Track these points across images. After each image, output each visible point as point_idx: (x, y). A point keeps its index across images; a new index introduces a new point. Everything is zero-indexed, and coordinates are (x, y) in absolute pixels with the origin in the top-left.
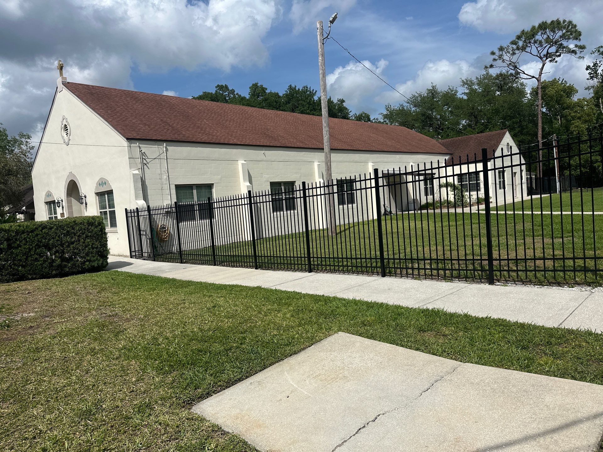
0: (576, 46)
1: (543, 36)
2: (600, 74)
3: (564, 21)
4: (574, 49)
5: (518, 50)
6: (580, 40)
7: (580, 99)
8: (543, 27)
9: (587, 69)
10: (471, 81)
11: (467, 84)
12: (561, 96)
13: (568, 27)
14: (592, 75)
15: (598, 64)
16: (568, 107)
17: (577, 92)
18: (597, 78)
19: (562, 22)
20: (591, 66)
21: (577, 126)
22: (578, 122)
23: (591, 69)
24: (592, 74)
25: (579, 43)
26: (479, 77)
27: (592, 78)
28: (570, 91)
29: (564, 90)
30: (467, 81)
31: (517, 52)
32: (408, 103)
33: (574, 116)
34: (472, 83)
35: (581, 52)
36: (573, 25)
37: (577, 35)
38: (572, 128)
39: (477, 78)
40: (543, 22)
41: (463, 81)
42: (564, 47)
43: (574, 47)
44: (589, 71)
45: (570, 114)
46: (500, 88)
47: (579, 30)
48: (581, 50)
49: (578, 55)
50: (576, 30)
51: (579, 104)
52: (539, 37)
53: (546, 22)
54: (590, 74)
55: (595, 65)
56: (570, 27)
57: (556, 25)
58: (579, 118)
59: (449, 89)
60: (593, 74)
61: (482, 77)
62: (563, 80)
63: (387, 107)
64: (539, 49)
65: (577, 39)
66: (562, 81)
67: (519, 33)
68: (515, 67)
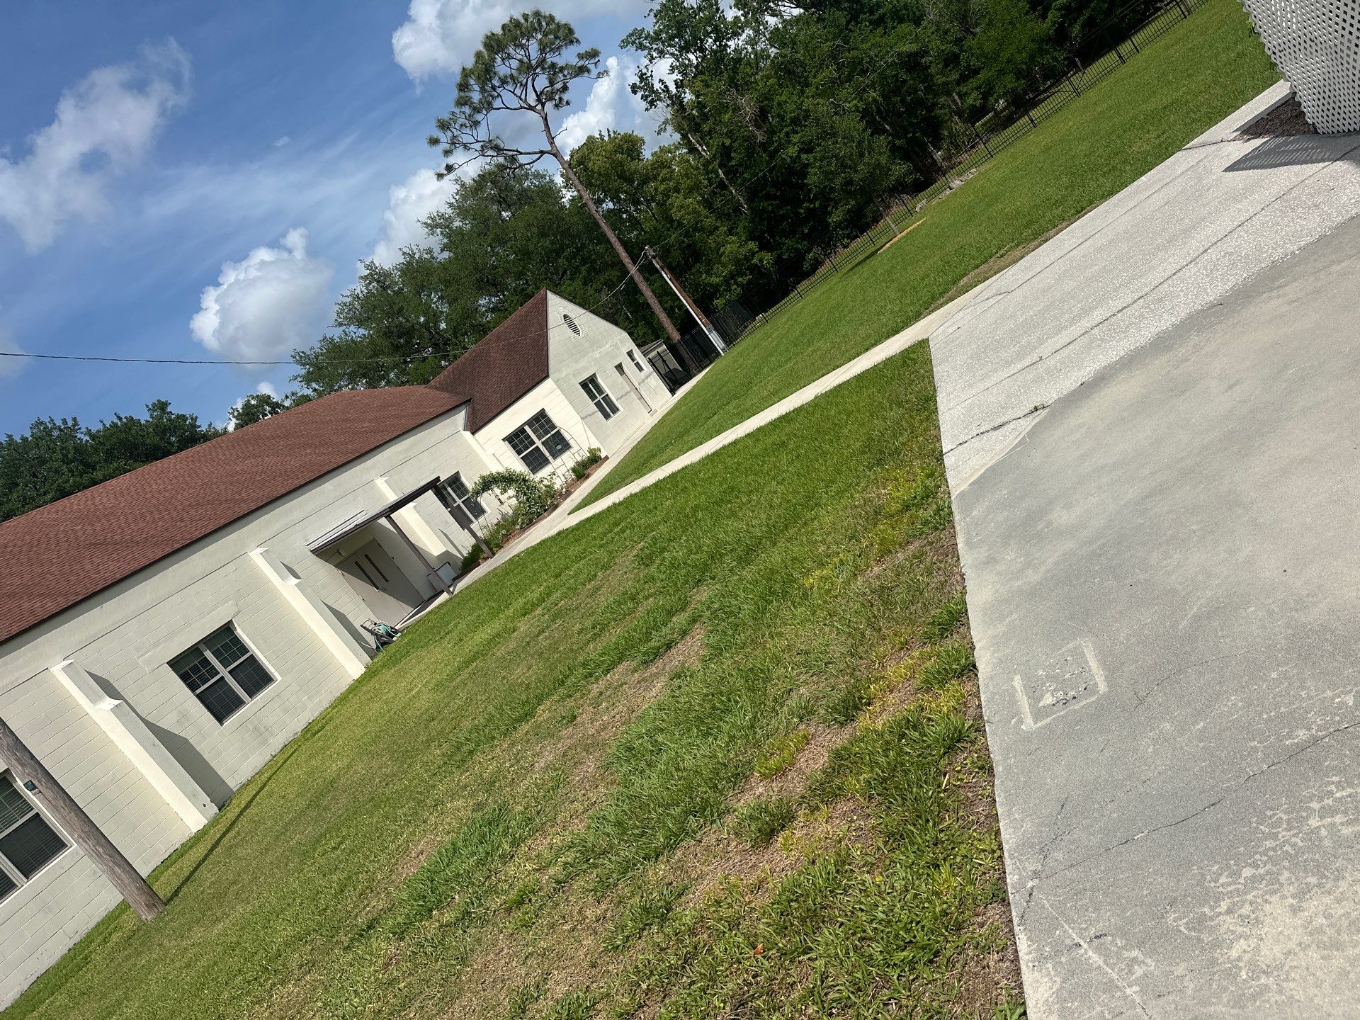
0: (580, 56)
1: (507, 64)
2: (660, 91)
3: (526, 17)
4: (580, 64)
5: (479, 112)
6: (578, 41)
7: (656, 153)
8: (494, 44)
9: (634, 92)
10: (442, 216)
11: (437, 226)
12: (621, 164)
13: (540, 24)
14: (649, 99)
15: (645, 74)
16: (645, 180)
17: (644, 142)
18: (660, 101)
19: (522, 21)
20: (638, 84)
21: (682, 207)
22: (677, 197)
23: (639, 87)
24: (647, 97)
25: (582, 49)
26: (454, 201)
27: (652, 103)
28: (630, 146)
29: (619, 149)
30: (433, 219)
31: (479, 117)
32: (340, 325)
33: (666, 189)
34: (446, 219)
35: (596, 63)
36: (545, 17)
37: (566, 35)
38: (676, 215)
39: (451, 205)
40: (487, 37)
41: (425, 223)
42: (562, 69)
43: (578, 60)
44: (639, 94)
45: (656, 189)
46: (503, 202)
47: (563, 22)
48: (593, 61)
49: (594, 72)
50: (558, 25)
51: (661, 163)
52: (502, 69)
53: (493, 34)
54: (644, 98)
55: (642, 77)
56: (544, 24)
57: (515, 32)
58: (677, 190)
59: (404, 254)
60: (650, 96)
61: (457, 197)
62: (609, 131)
63: (298, 358)
64: (518, 91)
65: (571, 42)
66: (609, 135)
67: (458, 79)
68: (497, 149)
